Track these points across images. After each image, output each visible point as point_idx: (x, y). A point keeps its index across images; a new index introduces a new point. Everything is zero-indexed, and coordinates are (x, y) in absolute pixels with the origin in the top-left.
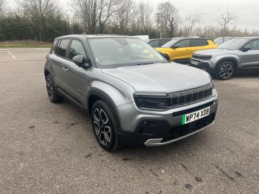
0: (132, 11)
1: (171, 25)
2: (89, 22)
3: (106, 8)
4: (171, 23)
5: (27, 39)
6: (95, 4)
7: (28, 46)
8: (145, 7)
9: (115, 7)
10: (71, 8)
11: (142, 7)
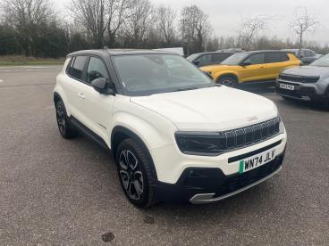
0: (150, 16)
1: (199, 35)
2: (94, 31)
3: (116, 13)
4: (199, 32)
5: (11, 53)
6: (102, 7)
7: (13, 63)
8: (167, 11)
9: (128, 12)
10: (71, 12)
11: (162, 11)
